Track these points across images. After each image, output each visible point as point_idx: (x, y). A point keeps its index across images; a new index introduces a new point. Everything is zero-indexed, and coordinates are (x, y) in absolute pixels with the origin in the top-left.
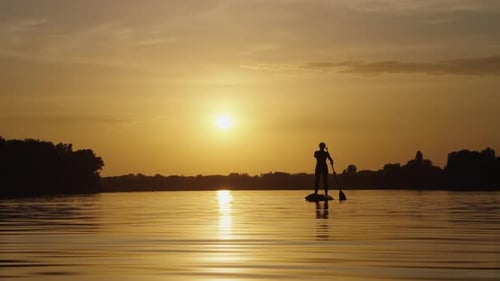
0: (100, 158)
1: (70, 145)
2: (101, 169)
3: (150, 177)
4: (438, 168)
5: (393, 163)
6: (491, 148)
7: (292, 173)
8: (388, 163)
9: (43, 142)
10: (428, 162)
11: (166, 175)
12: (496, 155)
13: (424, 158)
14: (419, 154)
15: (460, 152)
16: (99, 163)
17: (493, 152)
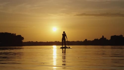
0: (23, 37)
1: (15, 34)
2: (23, 40)
3: (35, 42)
4: (108, 40)
5: (96, 39)
6: (122, 35)
7: (70, 41)
8: (95, 39)
9: (9, 33)
10: (105, 38)
11: (39, 42)
12: (123, 37)
13: (104, 37)
14: (103, 36)
15: (114, 36)
16: (23, 38)
17: (122, 36)
